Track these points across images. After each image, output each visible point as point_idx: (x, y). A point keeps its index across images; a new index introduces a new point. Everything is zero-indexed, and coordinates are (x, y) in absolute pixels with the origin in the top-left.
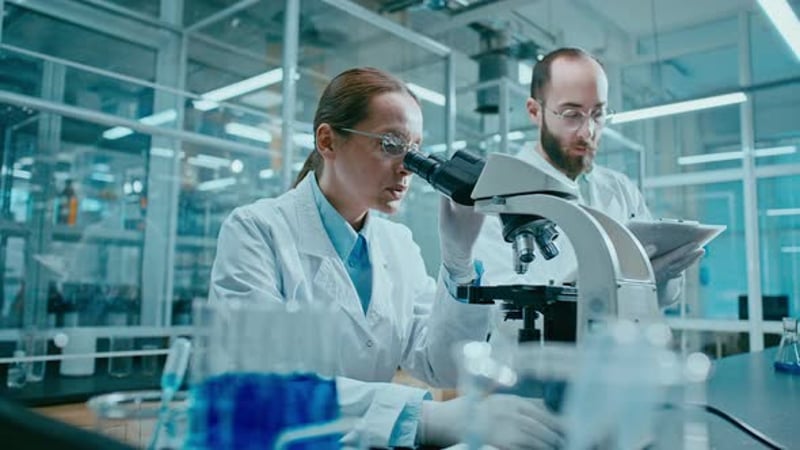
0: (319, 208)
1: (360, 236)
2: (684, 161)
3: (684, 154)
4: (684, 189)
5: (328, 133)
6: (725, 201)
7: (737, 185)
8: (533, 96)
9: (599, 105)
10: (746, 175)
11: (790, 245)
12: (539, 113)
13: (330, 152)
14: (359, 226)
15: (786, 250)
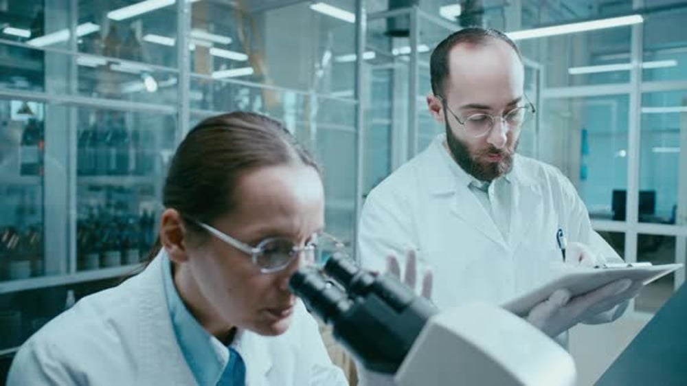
0: (172, 316)
1: (232, 351)
2: (574, 71)
3: (572, 66)
4: (570, 99)
5: (175, 223)
6: (608, 107)
7: (624, 99)
8: (435, 94)
9: (513, 103)
10: (633, 89)
11: (660, 146)
12: (441, 111)
13: (180, 252)
14: (228, 337)
15: (657, 150)
